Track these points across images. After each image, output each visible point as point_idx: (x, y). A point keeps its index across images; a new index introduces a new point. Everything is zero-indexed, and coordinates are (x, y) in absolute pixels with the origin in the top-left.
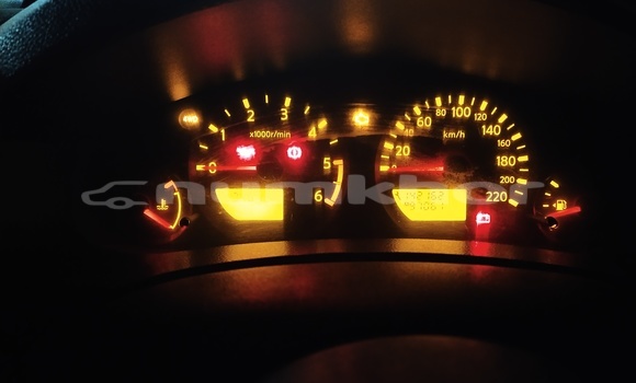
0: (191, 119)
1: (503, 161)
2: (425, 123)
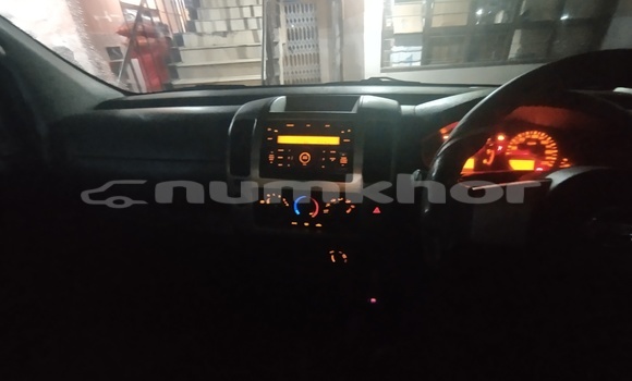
1: (547, 151)
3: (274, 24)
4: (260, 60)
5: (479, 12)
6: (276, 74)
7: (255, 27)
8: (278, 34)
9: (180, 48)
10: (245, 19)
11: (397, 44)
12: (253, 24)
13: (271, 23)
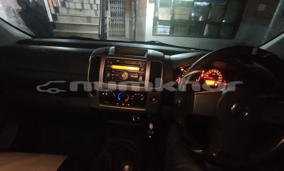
0: (182, 70)
1: (219, 78)
2: (210, 72)
3: (105, 9)
4: (98, 24)
5: (193, 14)
6: (105, 32)
7: (96, 9)
8: (107, 13)
9: (57, 14)
10: (91, 5)
11: (160, 24)
12: (95, 7)
13: (104, 8)
